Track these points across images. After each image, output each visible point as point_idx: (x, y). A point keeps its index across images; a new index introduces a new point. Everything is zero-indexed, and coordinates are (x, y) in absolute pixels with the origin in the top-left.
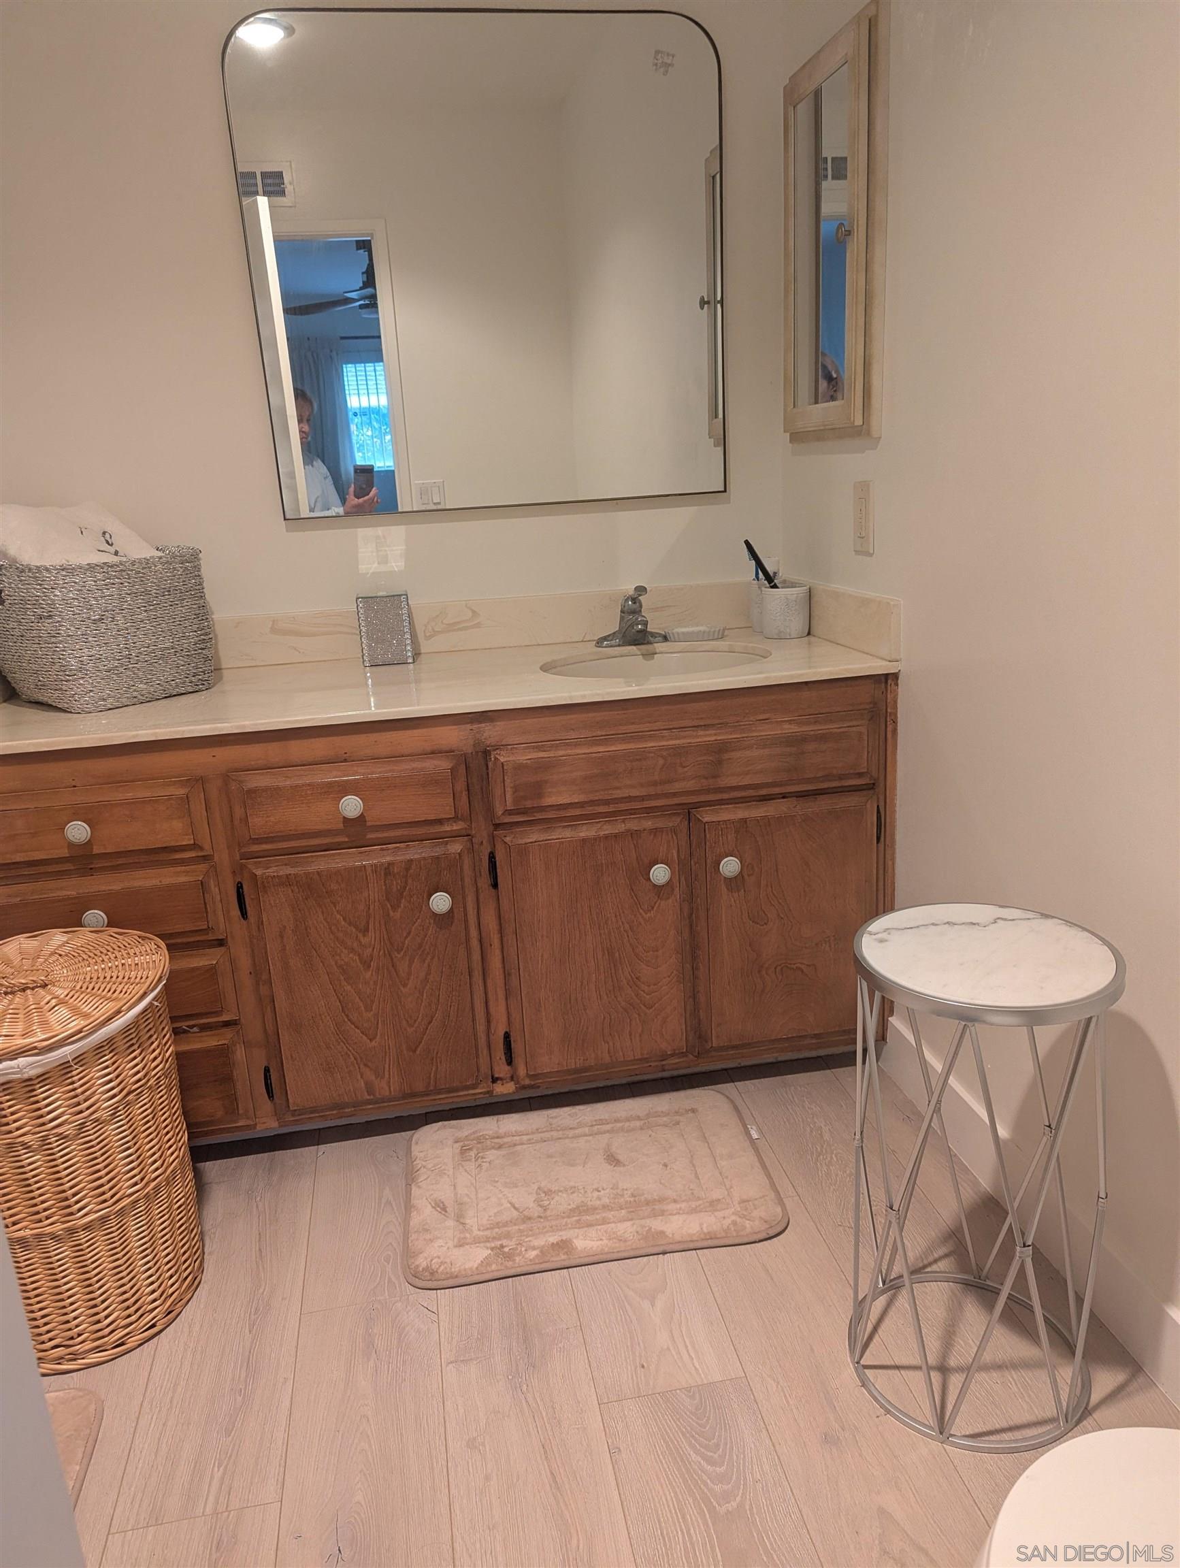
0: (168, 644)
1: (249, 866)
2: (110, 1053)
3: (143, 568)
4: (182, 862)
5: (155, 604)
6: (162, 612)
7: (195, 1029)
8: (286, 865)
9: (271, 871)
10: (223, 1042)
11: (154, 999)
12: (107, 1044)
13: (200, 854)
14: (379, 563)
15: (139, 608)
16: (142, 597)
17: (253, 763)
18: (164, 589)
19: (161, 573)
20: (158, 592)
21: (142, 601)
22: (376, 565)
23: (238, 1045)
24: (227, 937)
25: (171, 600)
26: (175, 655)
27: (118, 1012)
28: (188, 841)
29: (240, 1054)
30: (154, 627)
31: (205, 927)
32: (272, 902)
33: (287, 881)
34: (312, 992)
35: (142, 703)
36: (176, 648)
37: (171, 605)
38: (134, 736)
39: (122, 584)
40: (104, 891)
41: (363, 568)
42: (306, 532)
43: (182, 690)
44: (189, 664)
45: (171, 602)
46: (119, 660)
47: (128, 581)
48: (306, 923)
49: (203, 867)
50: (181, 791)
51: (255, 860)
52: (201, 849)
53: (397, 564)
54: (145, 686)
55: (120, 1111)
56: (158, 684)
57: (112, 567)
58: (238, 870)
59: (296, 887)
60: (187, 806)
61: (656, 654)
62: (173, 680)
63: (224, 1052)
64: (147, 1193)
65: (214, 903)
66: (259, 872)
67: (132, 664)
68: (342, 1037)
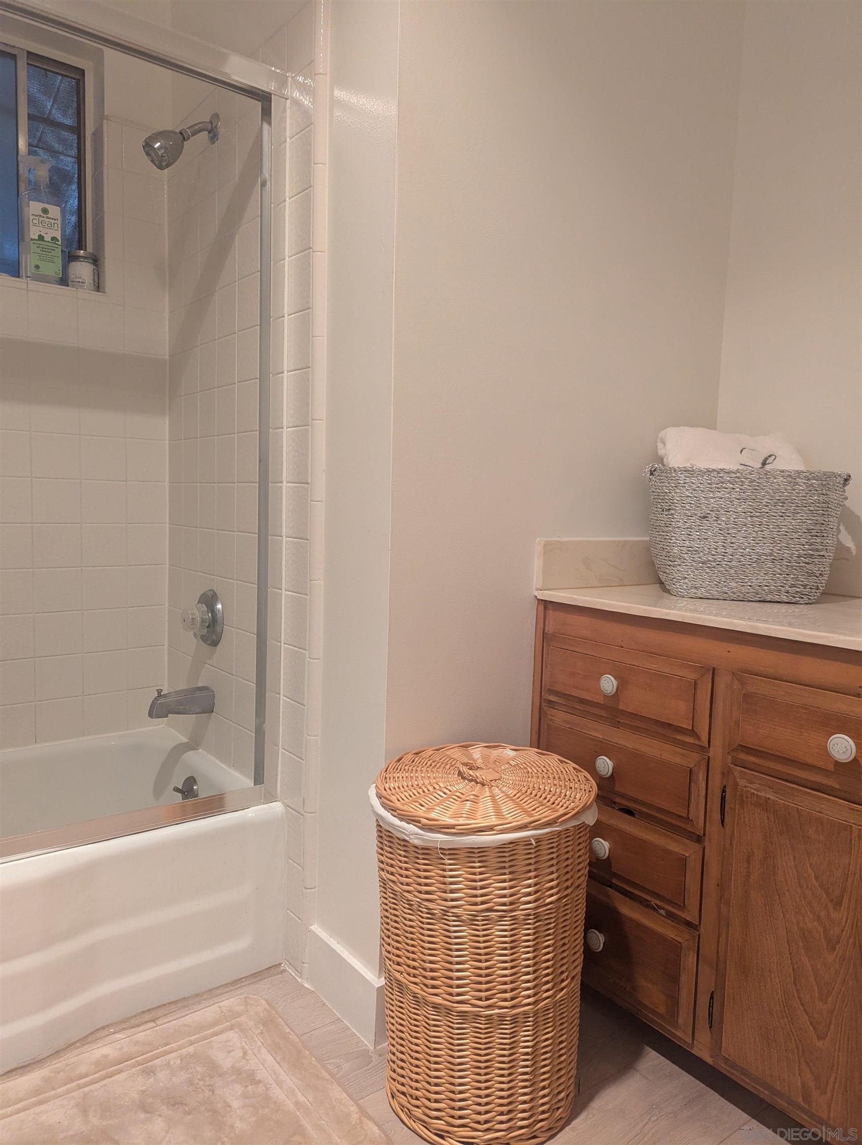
0: (767, 551)
1: (736, 773)
2: (479, 862)
3: (759, 478)
4: (683, 745)
5: (764, 512)
6: (768, 521)
7: (662, 912)
8: (769, 787)
9: (752, 788)
10: (679, 939)
12: (479, 852)
13: (697, 742)
15: (744, 512)
16: (750, 503)
17: (762, 669)
18: (778, 500)
19: (780, 486)
20: (770, 501)
21: (749, 507)
23: (691, 951)
24: (704, 835)
25: (783, 511)
26: (773, 562)
27: (491, 828)
28: (686, 725)
29: (690, 960)
30: (757, 532)
31: (685, 815)
32: (746, 819)
33: (765, 805)
34: (766, 939)
35: (733, 600)
36: (775, 556)
37: (782, 516)
38: (667, 614)
39: (733, 489)
40: (620, 745)
43: (776, 598)
44: (787, 575)
45: (783, 513)
46: (714, 555)
47: (740, 487)
48: (776, 861)
49: (694, 757)
50: (692, 676)
51: (742, 769)
52: (699, 738)
54: (735, 585)
55: (478, 920)
56: (750, 586)
57: (728, 473)
58: (726, 773)
59: (772, 815)
60: (693, 692)
62: (767, 586)
63: (676, 948)
64: (491, 1015)
65: (699, 796)
66: (742, 782)
67: (725, 561)
68: (787, 1010)
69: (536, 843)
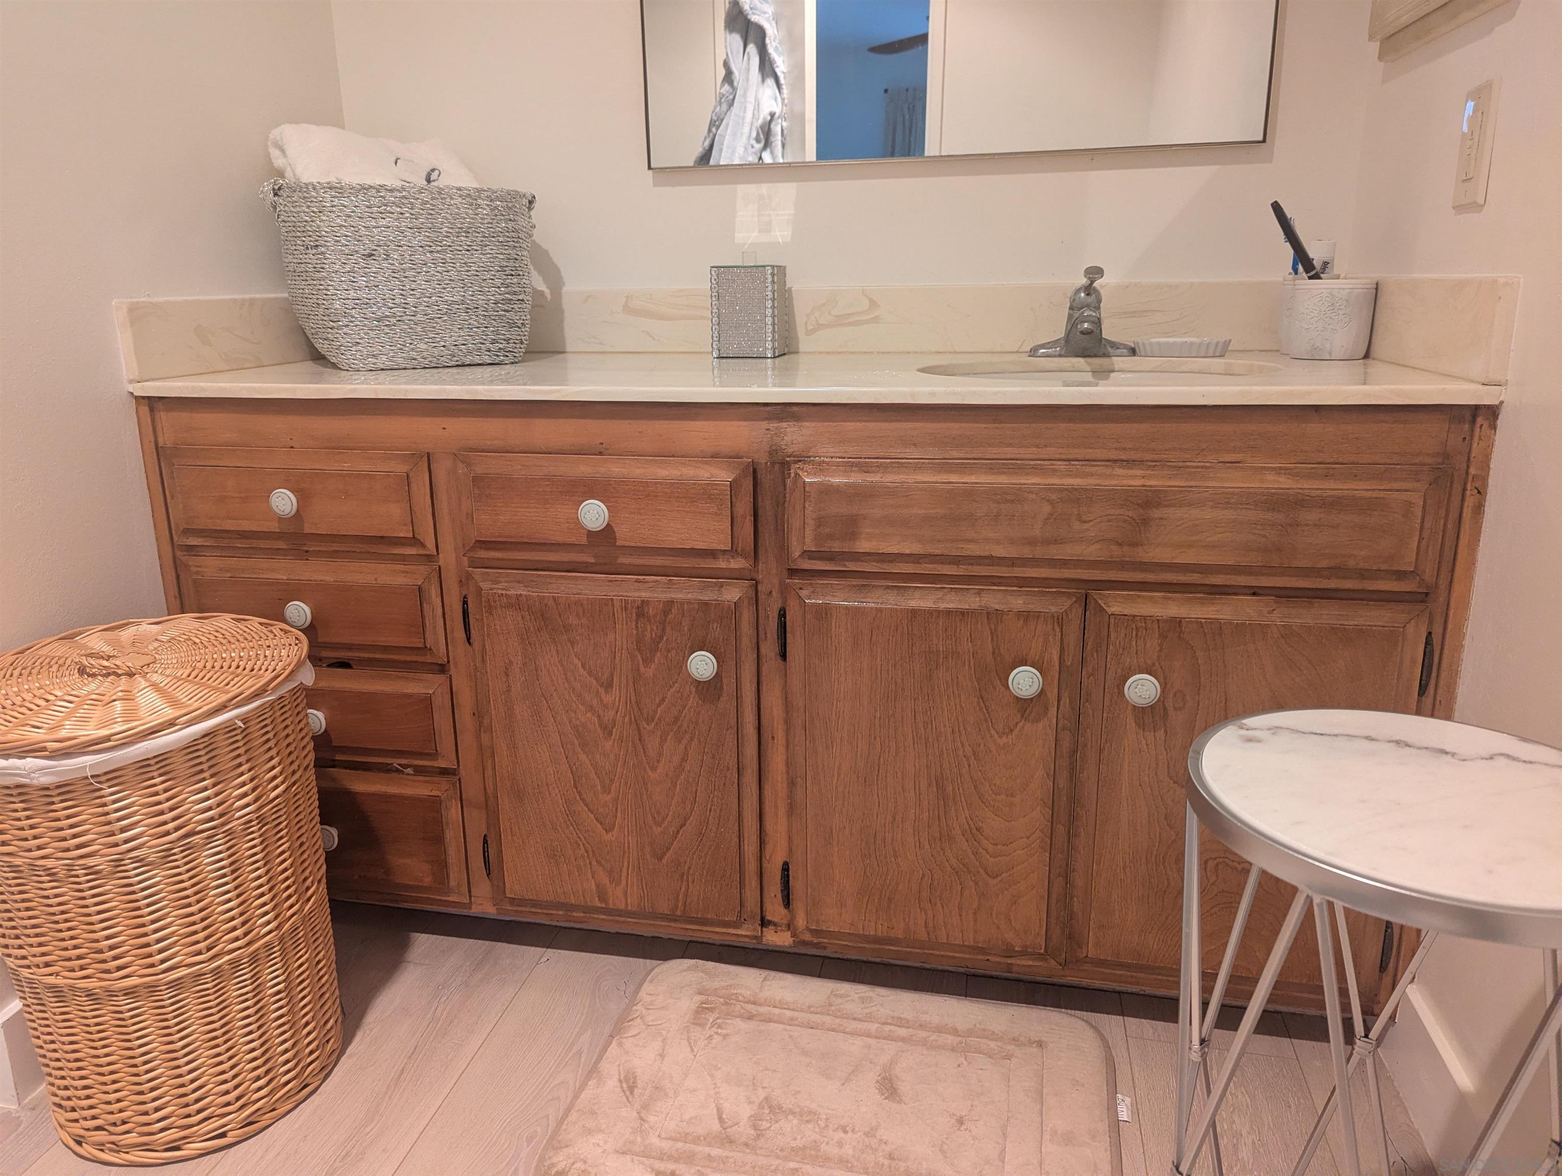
0: (456, 298)
1: (476, 577)
2: (161, 775)
3: (433, 199)
4: (404, 559)
5: (445, 245)
6: (453, 257)
7: (409, 770)
8: (518, 582)
9: (499, 589)
11: (237, 717)
12: (157, 763)
13: (422, 552)
14: (759, 231)
15: (421, 247)
16: (427, 234)
17: (489, 443)
18: (460, 228)
19: (458, 208)
20: (450, 230)
21: (426, 239)
22: (755, 234)
23: (453, 801)
24: (448, 662)
25: (469, 243)
26: (467, 312)
27: (171, 723)
28: (405, 533)
30: (441, 273)
31: (421, 645)
32: (498, 627)
33: (516, 604)
34: (539, 752)
35: (425, 368)
36: (468, 304)
37: (468, 250)
39: (402, 214)
40: (315, 581)
41: (740, 237)
42: (676, 188)
43: (477, 360)
44: (486, 327)
45: (469, 246)
46: (391, 308)
47: (410, 211)
48: (538, 663)
49: (423, 569)
50: (401, 468)
51: (484, 570)
52: (423, 545)
53: (782, 234)
54: (425, 347)
56: (444, 346)
57: (391, 191)
58: (465, 580)
59: (527, 613)
60: (407, 488)
61: (1113, 371)
62: (464, 345)
63: (434, 805)
65: (434, 617)
66: (485, 586)
67: (407, 315)
68: (571, 818)
69: (244, 724)
